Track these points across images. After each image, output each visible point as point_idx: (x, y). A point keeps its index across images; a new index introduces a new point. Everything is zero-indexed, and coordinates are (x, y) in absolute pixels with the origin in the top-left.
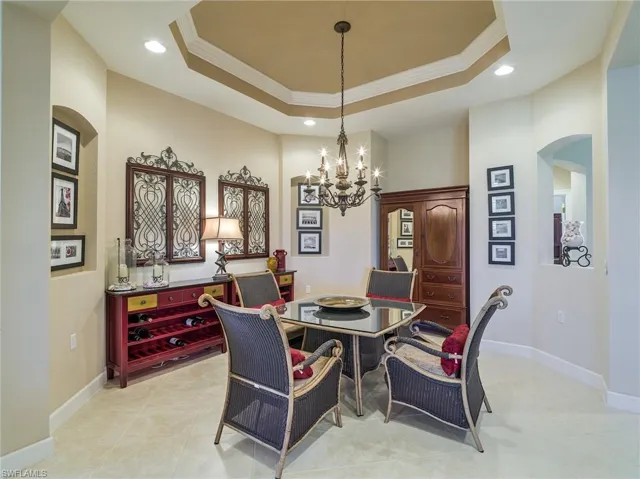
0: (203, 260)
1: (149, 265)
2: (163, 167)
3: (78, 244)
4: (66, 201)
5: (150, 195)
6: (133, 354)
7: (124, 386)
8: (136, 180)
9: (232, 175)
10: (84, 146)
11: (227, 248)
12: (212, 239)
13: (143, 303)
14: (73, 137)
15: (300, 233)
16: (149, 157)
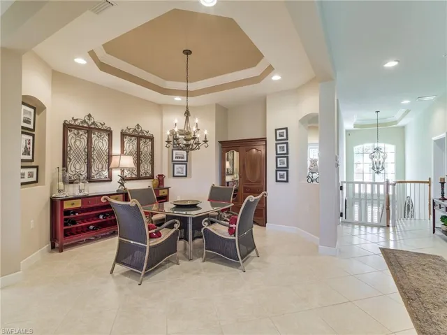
0: (111, 180)
1: (77, 183)
2: (86, 125)
3: (34, 170)
4: (28, 146)
5: (78, 142)
6: (67, 233)
7: (61, 251)
8: (69, 133)
9: (129, 129)
10: (38, 115)
11: (126, 173)
12: (116, 168)
13: (73, 204)
14: (32, 111)
15: (174, 164)
16: (77, 120)
